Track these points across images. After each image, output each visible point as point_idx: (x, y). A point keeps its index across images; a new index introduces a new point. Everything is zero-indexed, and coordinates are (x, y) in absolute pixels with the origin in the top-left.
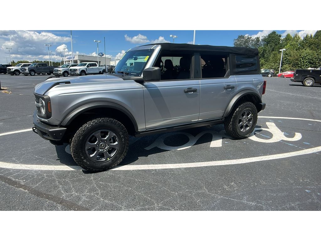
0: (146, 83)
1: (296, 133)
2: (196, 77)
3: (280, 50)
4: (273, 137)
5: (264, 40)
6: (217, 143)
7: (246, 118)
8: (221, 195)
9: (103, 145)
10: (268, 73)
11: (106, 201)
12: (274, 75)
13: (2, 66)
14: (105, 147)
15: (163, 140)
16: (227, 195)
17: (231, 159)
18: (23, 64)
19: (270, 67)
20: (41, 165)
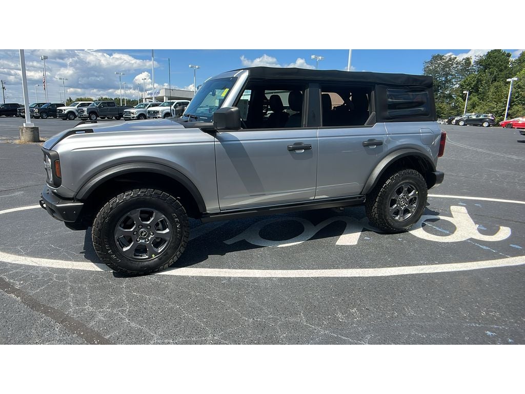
0: (220, 134)
1: (501, 227)
2: (312, 125)
3: (508, 80)
4: (456, 232)
5: (479, 63)
6: (350, 239)
7: (405, 197)
8: (326, 329)
9: (145, 233)
10: (482, 121)
11: (133, 324)
12: (493, 123)
13: (50, 106)
14: (148, 236)
15: (260, 230)
16: (337, 329)
17: (366, 268)
18: (80, 102)
19: (487, 109)
20: (55, 259)
